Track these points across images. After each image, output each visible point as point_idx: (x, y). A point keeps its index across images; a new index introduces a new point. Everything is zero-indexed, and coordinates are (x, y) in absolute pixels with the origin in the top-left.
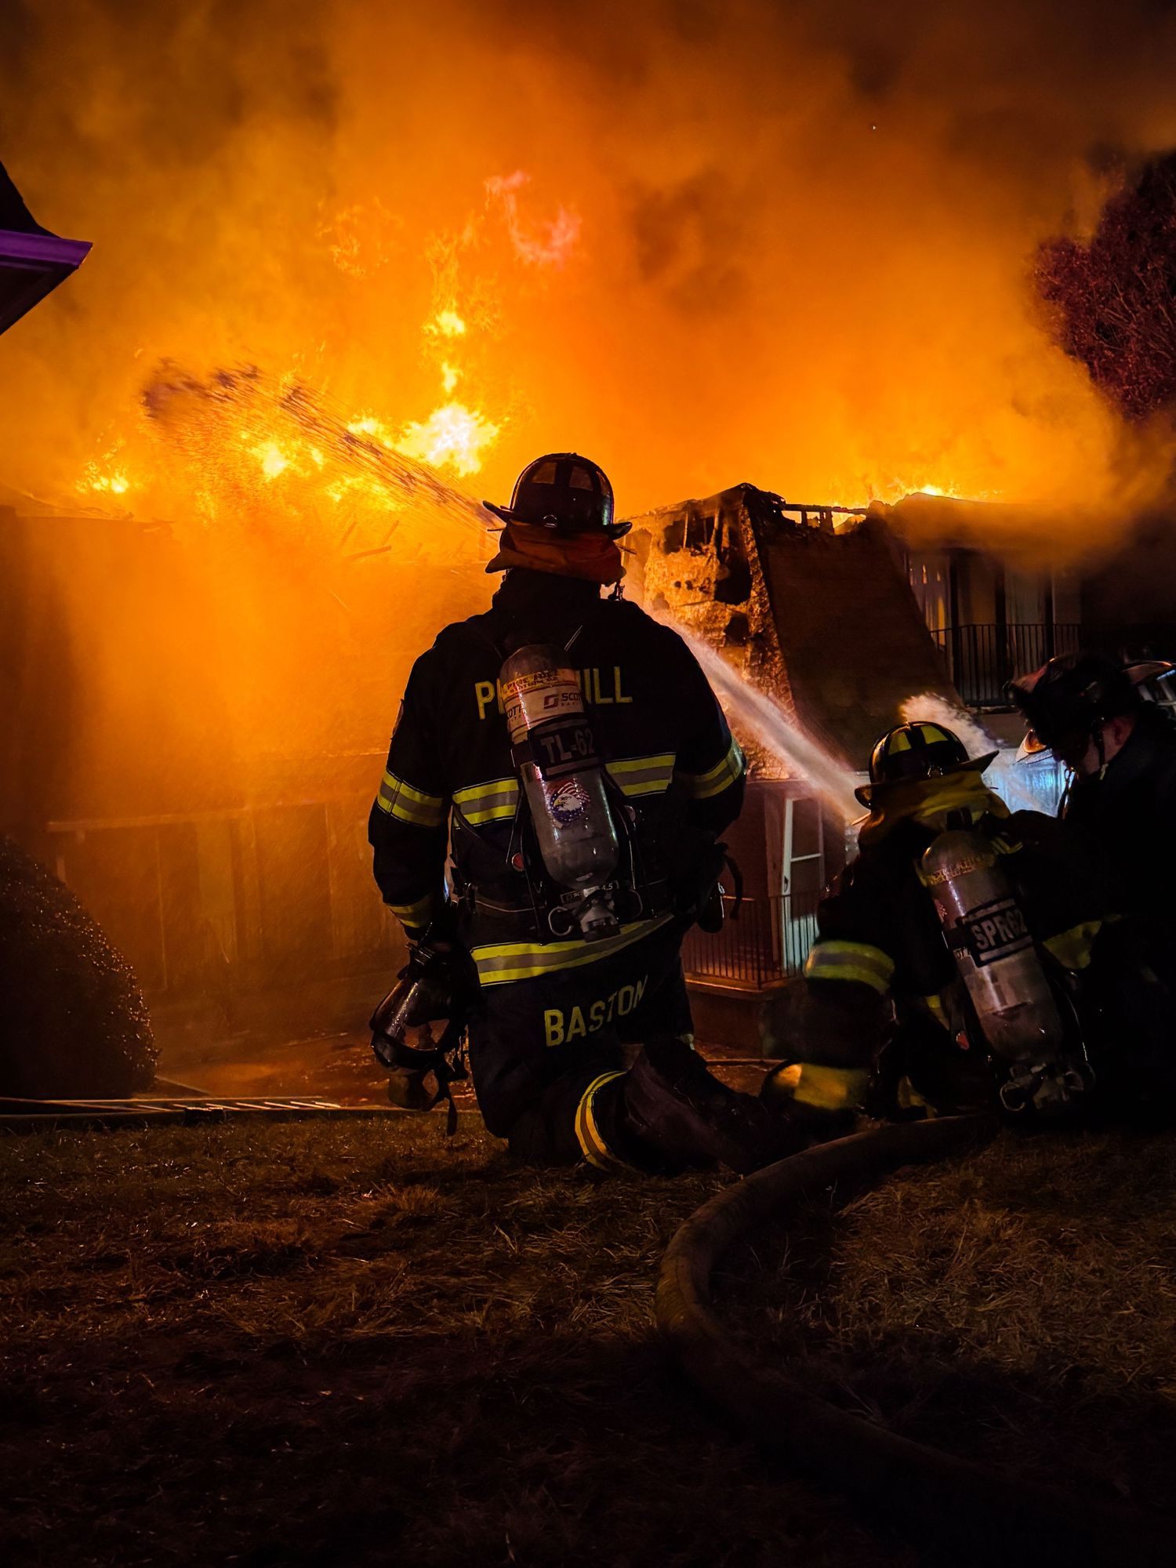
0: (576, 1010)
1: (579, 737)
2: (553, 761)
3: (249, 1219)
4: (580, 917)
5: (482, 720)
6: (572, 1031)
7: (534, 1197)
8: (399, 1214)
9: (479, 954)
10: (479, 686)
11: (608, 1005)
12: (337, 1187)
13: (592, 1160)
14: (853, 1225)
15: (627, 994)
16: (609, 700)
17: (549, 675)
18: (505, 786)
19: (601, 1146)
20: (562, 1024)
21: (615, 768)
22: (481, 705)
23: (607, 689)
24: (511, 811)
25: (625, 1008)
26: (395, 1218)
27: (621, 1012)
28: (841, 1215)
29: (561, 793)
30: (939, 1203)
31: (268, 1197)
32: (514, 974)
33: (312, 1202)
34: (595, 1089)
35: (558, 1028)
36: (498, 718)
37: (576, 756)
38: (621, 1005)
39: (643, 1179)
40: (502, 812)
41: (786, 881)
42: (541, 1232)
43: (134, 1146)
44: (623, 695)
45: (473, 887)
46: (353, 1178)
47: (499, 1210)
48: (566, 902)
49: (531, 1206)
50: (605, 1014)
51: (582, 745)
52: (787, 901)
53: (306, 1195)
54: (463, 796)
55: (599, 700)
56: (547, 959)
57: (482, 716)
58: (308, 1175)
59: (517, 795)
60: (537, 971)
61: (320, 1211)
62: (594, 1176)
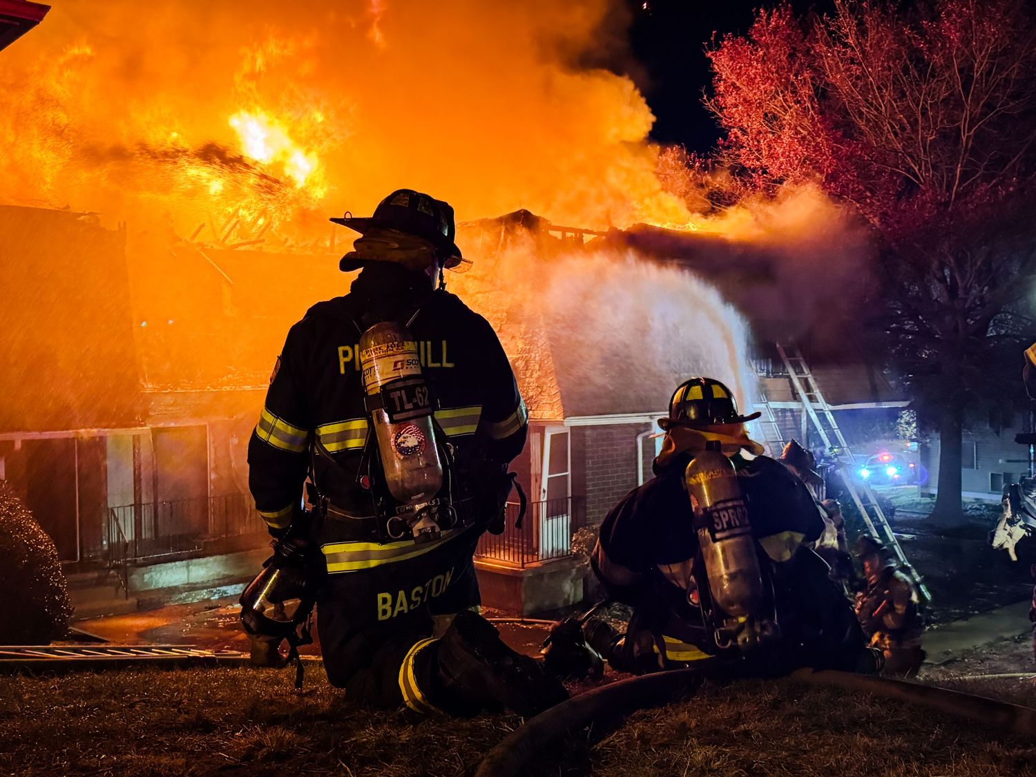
0: (401, 593)
1: (419, 393)
2: (399, 409)
3: (146, 753)
4: (412, 524)
5: (343, 375)
6: (398, 608)
7: (368, 735)
8: (265, 750)
9: (328, 549)
10: (341, 349)
11: (424, 590)
12: (216, 728)
13: (411, 705)
14: (604, 757)
15: (439, 581)
16: (438, 365)
17: (398, 346)
18: (358, 424)
19: (418, 695)
20: (390, 604)
21: (442, 415)
22: (342, 364)
23: (437, 357)
24: (361, 443)
25: (437, 591)
26: (260, 753)
27: (433, 595)
28: (596, 749)
29: (403, 434)
30: (666, 739)
31: (160, 735)
32: (356, 566)
33: (197, 739)
34: (416, 651)
35: (388, 607)
36: (356, 374)
37: (416, 407)
38: (434, 590)
39: (449, 720)
40: (354, 443)
41: (544, 491)
42: (373, 764)
43: (55, 688)
44: (448, 361)
45: (327, 499)
46: (227, 719)
47: (340, 746)
48: (400, 513)
49: (364, 742)
50: (422, 596)
51: (420, 399)
52: (545, 505)
53: (191, 733)
54: (325, 430)
55: (430, 365)
56: (381, 554)
57: (342, 371)
58: (193, 717)
59: (366, 432)
60: (373, 563)
61: (202, 746)
62: (412, 717)
